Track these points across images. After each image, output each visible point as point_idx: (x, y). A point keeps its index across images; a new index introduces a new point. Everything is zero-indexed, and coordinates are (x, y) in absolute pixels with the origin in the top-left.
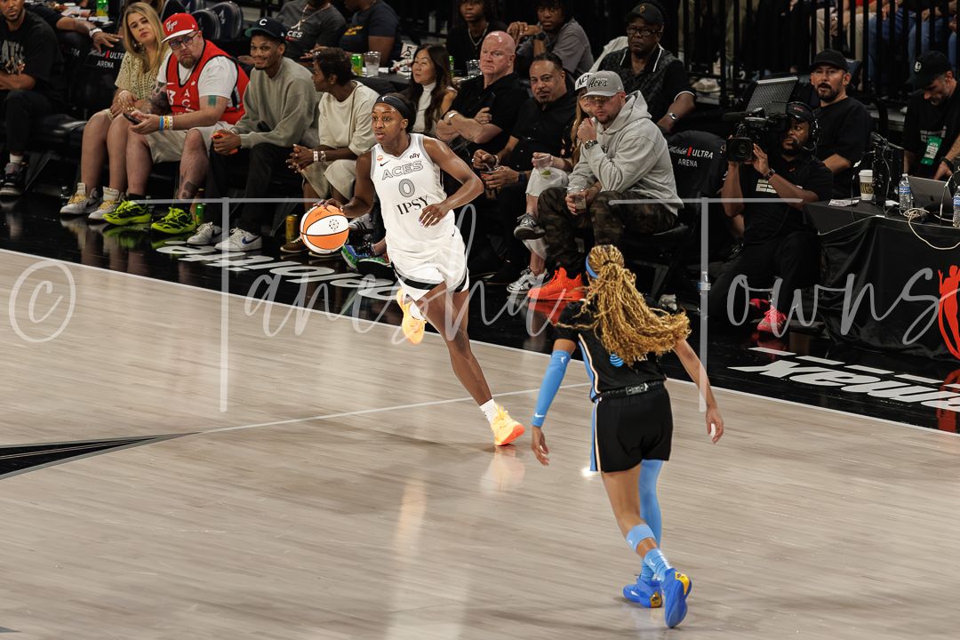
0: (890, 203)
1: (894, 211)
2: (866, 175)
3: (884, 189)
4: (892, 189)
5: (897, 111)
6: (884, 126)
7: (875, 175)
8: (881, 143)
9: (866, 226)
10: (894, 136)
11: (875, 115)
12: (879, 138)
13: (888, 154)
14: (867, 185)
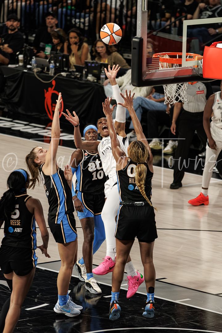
0: (29, 66)
1: (30, 69)
2: (21, 57)
3: (27, 61)
4: (29, 62)
5: (31, 36)
6: (27, 41)
7: (24, 57)
8: (26, 46)
9: (20, 74)
10: (30, 44)
11: (24, 37)
12: (25, 45)
13: (28, 50)
14: (21, 60)
